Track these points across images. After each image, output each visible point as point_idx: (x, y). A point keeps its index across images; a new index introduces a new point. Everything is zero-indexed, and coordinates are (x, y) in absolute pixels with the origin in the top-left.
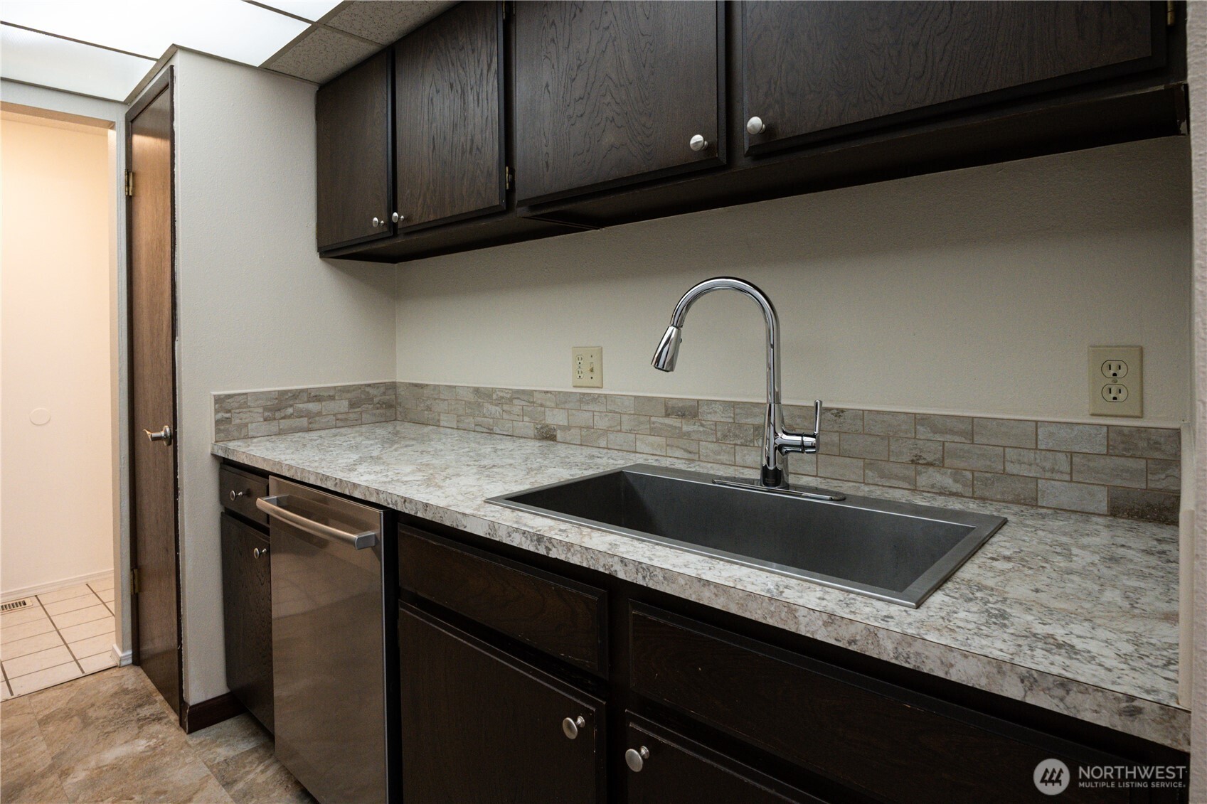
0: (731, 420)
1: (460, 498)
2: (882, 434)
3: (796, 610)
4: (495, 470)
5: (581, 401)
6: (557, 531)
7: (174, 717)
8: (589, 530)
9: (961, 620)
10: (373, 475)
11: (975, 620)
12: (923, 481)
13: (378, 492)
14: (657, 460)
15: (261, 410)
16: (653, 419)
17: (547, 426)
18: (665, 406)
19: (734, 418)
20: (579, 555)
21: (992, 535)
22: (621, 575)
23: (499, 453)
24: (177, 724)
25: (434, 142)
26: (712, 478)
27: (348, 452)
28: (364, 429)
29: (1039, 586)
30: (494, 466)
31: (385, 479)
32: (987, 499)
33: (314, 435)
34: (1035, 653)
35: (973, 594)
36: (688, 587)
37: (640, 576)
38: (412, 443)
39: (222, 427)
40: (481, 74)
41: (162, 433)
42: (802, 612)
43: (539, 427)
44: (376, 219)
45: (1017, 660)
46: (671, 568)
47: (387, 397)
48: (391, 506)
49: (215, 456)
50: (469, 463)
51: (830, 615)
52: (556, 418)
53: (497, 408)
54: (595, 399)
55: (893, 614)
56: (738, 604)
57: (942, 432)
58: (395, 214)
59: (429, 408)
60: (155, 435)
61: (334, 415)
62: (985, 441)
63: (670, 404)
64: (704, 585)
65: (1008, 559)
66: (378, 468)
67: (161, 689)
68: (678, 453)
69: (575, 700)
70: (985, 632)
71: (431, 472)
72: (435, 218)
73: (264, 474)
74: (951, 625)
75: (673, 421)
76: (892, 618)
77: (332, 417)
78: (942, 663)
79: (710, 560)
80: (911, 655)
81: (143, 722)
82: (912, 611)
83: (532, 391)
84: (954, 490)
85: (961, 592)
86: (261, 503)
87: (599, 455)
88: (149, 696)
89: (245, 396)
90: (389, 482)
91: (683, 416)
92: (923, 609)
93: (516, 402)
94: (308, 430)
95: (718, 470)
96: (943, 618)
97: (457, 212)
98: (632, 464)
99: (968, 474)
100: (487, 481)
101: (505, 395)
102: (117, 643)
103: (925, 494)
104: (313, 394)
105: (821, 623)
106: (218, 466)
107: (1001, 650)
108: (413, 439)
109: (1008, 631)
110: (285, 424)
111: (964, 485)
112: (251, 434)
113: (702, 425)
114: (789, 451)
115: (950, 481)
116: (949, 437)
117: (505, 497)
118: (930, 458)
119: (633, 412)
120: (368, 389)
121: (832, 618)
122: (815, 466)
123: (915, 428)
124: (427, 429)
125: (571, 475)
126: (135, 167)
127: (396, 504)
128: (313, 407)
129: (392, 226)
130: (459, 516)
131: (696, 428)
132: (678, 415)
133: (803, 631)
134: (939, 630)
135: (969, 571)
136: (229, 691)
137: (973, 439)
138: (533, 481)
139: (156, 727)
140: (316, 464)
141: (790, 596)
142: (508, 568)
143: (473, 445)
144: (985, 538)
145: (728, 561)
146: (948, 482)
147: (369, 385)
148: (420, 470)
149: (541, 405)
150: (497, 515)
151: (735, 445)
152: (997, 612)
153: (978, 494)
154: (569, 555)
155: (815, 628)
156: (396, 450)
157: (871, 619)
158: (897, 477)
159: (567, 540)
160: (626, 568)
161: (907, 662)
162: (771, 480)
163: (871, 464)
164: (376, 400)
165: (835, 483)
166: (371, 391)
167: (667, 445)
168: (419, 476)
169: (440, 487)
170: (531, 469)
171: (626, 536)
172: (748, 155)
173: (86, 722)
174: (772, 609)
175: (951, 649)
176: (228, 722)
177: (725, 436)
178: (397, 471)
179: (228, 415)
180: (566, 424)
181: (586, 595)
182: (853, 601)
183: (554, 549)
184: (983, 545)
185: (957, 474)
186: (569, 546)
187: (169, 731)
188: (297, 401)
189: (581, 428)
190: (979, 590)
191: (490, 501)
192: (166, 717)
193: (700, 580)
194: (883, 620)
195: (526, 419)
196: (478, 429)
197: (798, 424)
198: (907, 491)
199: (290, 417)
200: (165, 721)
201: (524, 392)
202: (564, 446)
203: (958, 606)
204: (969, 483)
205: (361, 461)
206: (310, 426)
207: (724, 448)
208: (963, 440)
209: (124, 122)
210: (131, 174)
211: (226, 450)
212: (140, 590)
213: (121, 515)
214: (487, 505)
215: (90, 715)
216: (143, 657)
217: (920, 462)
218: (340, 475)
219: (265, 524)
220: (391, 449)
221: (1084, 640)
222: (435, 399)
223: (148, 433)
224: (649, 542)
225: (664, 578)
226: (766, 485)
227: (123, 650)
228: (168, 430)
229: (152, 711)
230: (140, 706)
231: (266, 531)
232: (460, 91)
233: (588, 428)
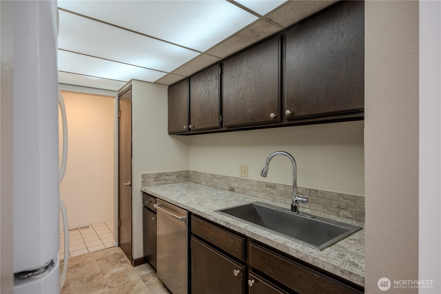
0: (285, 190)
1: (207, 209)
2: (329, 198)
3: (289, 248)
4: (217, 201)
5: (242, 181)
6: (232, 221)
7: (130, 262)
8: (241, 222)
9: (331, 255)
10: (184, 201)
11: (335, 256)
12: (341, 213)
13: (186, 206)
14: (263, 200)
15: (153, 178)
16: (262, 188)
17: (232, 187)
18: (266, 184)
19: (286, 190)
20: (237, 229)
21: (354, 233)
22: (247, 235)
23: (218, 195)
24: (131, 264)
25: (201, 106)
26: (278, 207)
27: (177, 192)
28: (180, 184)
29: (359, 248)
30: (217, 200)
31: (187, 202)
32: (360, 221)
33: (167, 185)
34: (346, 265)
35: (339, 249)
36: (264, 240)
37: (252, 236)
38: (194, 190)
39: (143, 183)
40: (214, 88)
41: (128, 184)
42: (290, 249)
43: (230, 187)
44: (185, 126)
45: (340, 267)
46: (260, 234)
47: (187, 175)
48: (189, 210)
49: (141, 191)
50: (210, 198)
51: (297, 251)
52: (234, 185)
53: (218, 180)
54: (246, 180)
55: (313, 252)
56: (275, 245)
57: (347, 199)
58: (190, 126)
59: (198, 179)
60: (126, 184)
61: (172, 180)
62: (359, 203)
63: (267, 184)
64: (267, 240)
65: (355, 240)
66: (185, 198)
67: (126, 254)
68: (270, 198)
69: (237, 266)
70: (336, 259)
71: (200, 200)
72: (201, 128)
73: (156, 198)
74: (328, 256)
75: (268, 189)
76: (313, 253)
77: (171, 180)
78: (323, 265)
79: (270, 233)
80: (316, 263)
81: (122, 262)
82: (319, 252)
83: (228, 176)
84: (350, 217)
85: (335, 248)
86: (155, 206)
87: (247, 198)
88: (123, 256)
89: (149, 174)
90: (189, 203)
91: (271, 188)
92: (322, 251)
93: (223, 179)
94: (165, 184)
95: (280, 205)
96: (326, 254)
97: (207, 127)
98: (256, 201)
99: (355, 213)
100: (215, 205)
101: (220, 177)
102: (114, 240)
103: (341, 217)
104: (167, 174)
105: (295, 252)
106: (142, 194)
107: (337, 264)
108: (194, 189)
109: (342, 259)
110: (159, 182)
111: (353, 216)
112: (151, 185)
113: (276, 191)
114: (299, 202)
115: (349, 214)
116: (348, 201)
117: (219, 210)
118: (343, 207)
119: (257, 185)
120: (181, 172)
121: (297, 252)
122: (309, 206)
123: (339, 198)
124: (198, 185)
125: (238, 204)
126: (121, 109)
127: (191, 210)
128: (167, 177)
129: (190, 129)
130: (207, 215)
131: (275, 191)
132: (270, 187)
133: (291, 254)
134: (324, 257)
135: (341, 243)
136: (144, 256)
137: (356, 203)
138: (227, 205)
139: (125, 264)
140: (169, 196)
141: (288, 245)
142: (220, 230)
143: (211, 192)
144: (352, 233)
145: (275, 234)
146: (348, 214)
147: (181, 171)
148: (196, 200)
149: (230, 181)
150: (217, 216)
151: (286, 197)
152: (342, 254)
153: (357, 219)
154: (235, 228)
155: (293, 254)
156: (190, 192)
157: (307, 253)
158: (333, 212)
159: (234, 224)
160: (249, 233)
161: (315, 264)
162: (294, 210)
163: (325, 207)
164: (183, 175)
165: (314, 212)
166: (182, 173)
167: (266, 196)
168: (196, 202)
169: (202, 206)
170: (227, 201)
171: (250, 224)
172: (286, 119)
173: (108, 262)
174: (284, 247)
175: (325, 262)
176: (144, 265)
177: (283, 195)
178: (191, 200)
179: (145, 180)
180: (237, 187)
181: (239, 239)
182: (304, 248)
183: (231, 226)
184: (350, 235)
185: (351, 212)
186: (235, 226)
187: (128, 265)
188: (162, 176)
189: (242, 188)
190: (341, 248)
191: (215, 211)
192: (127, 262)
193: (267, 238)
194: (310, 253)
195: (226, 184)
196: (212, 186)
197: (304, 193)
198: (336, 216)
199: (161, 180)
200: (127, 263)
201: (225, 176)
202: (237, 193)
203: (333, 252)
204: (355, 215)
205: (181, 196)
206: (166, 183)
207: (283, 198)
208: (353, 202)
209: (117, 97)
210: (119, 111)
211: (145, 190)
212: (120, 226)
213: (116, 205)
214: (215, 212)
215: (109, 259)
216: (121, 245)
217: (340, 208)
218: (176, 200)
219: (155, 211)
220: (189, 192)
221: (362, 264)
222: (200, 176)
223: (125, 184)
224: (256, 227)
225: (258, 237)
226: (292, 211)
227: (116, 242)
228: (129, 183)
229: (124, 260)
230: (121, 258)
231: (156, 213)
232: (208, 93)
233: (244, 189)
